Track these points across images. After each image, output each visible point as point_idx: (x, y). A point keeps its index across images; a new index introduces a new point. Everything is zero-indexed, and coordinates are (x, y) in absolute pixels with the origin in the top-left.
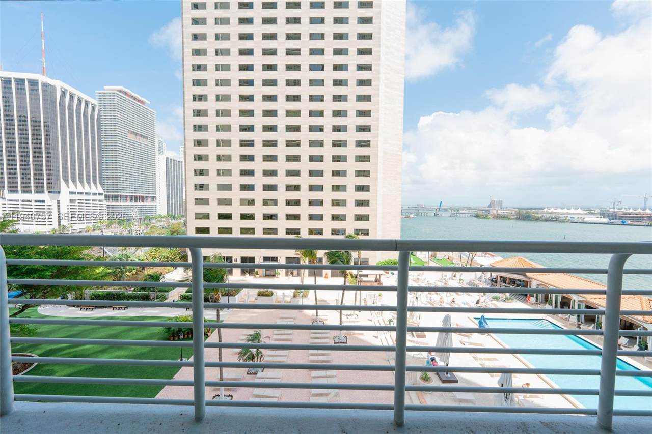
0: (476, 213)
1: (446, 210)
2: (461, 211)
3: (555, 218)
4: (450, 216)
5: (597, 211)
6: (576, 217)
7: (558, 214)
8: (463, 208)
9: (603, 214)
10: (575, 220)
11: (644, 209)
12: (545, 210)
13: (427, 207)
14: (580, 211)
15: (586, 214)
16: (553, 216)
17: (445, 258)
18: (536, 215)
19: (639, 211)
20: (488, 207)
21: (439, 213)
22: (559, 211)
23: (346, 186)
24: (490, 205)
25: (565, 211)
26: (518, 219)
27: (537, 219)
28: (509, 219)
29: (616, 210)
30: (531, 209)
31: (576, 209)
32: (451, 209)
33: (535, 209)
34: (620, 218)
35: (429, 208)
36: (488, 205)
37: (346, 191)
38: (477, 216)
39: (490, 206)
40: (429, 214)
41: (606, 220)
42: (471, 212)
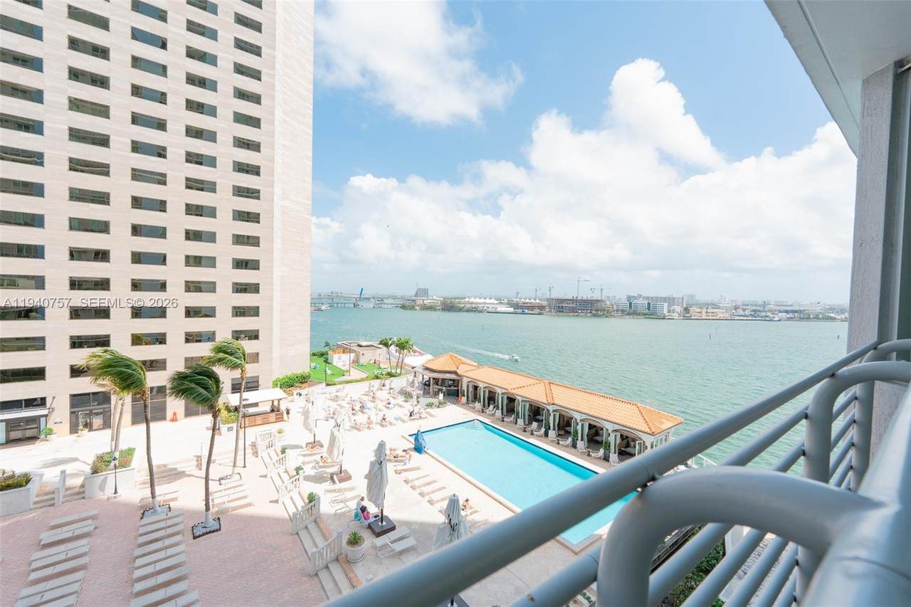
0: (402, 303)
1: (368, 299)
2: (385, 301)
3: (475, 308)
4: (374, 307)
5: (506, 301)
6: (490, 306)
7: (477, 303)
8: (388, 298)
9: (510, 304)
10: (490, 310)
11: (535, 300)
12: (467, 299)
13: (344, 295)
14: (493, 301)
15: (497, 304)
16: (474, 306)
17: (371, 362)
18: (460, 305)
19: (533, 301)
20: (415, 296)
21: (360, 303)
22: (477, 300)
23: (215, 258)
24: (416, 293)
25: (482, 300)
26: (444, 310)
27: (460, 310)
28: (435, 310)
29: (518, 300)
30: (455, 298)
31: (490, 299)
32: (374, 298)
33: (458, 298)
34: (522, 307)
35: (347, 296)
36: (414, 293)
37: (215, 267)
38: (403, 307)
39: (416, 295)
40: (346, 305)
41: (511, 310)
42: (397, 302)
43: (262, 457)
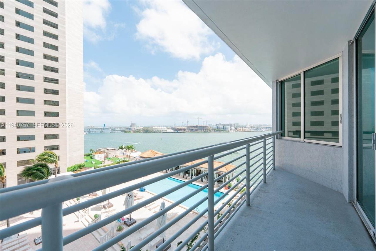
0: (124, 130)
1: (108, 129)
2: (116, 129)
3: (157, 131)
4: (111, 132)
5: (170, 128)
6: (164, 130)
7: (158, 129)
8: (117, 128)
9: (172, 129)
10: (164, 131)
11: (182, 127)
12: (154, 127)
13: (95, 127)
14: (165, 128)
15: (167, 129)
16: (157, 130)
17: (114, 157)
18: (151, 130)
19: (181, 127)
20: (130, 127)
21: (104, 131)
22: (158, 128)
23: (34, 111)
24: (131, 125)
25: (160, 128)
26: (144, 132)
27: (151, 132)
28: (140, 132)
29: (175, 127)
30: (148, 127)
31: (164, 127)
32: (111, 128)
33: (150, 127)
34: (177, 130)
35: (97, 128)
36: (130, 126)
37: (34, 116)
38: (125, 132)
39: (131, 126)
40: (97, 132)
41: (173, 131)
42: (122, 129)
43: (66, 204)
